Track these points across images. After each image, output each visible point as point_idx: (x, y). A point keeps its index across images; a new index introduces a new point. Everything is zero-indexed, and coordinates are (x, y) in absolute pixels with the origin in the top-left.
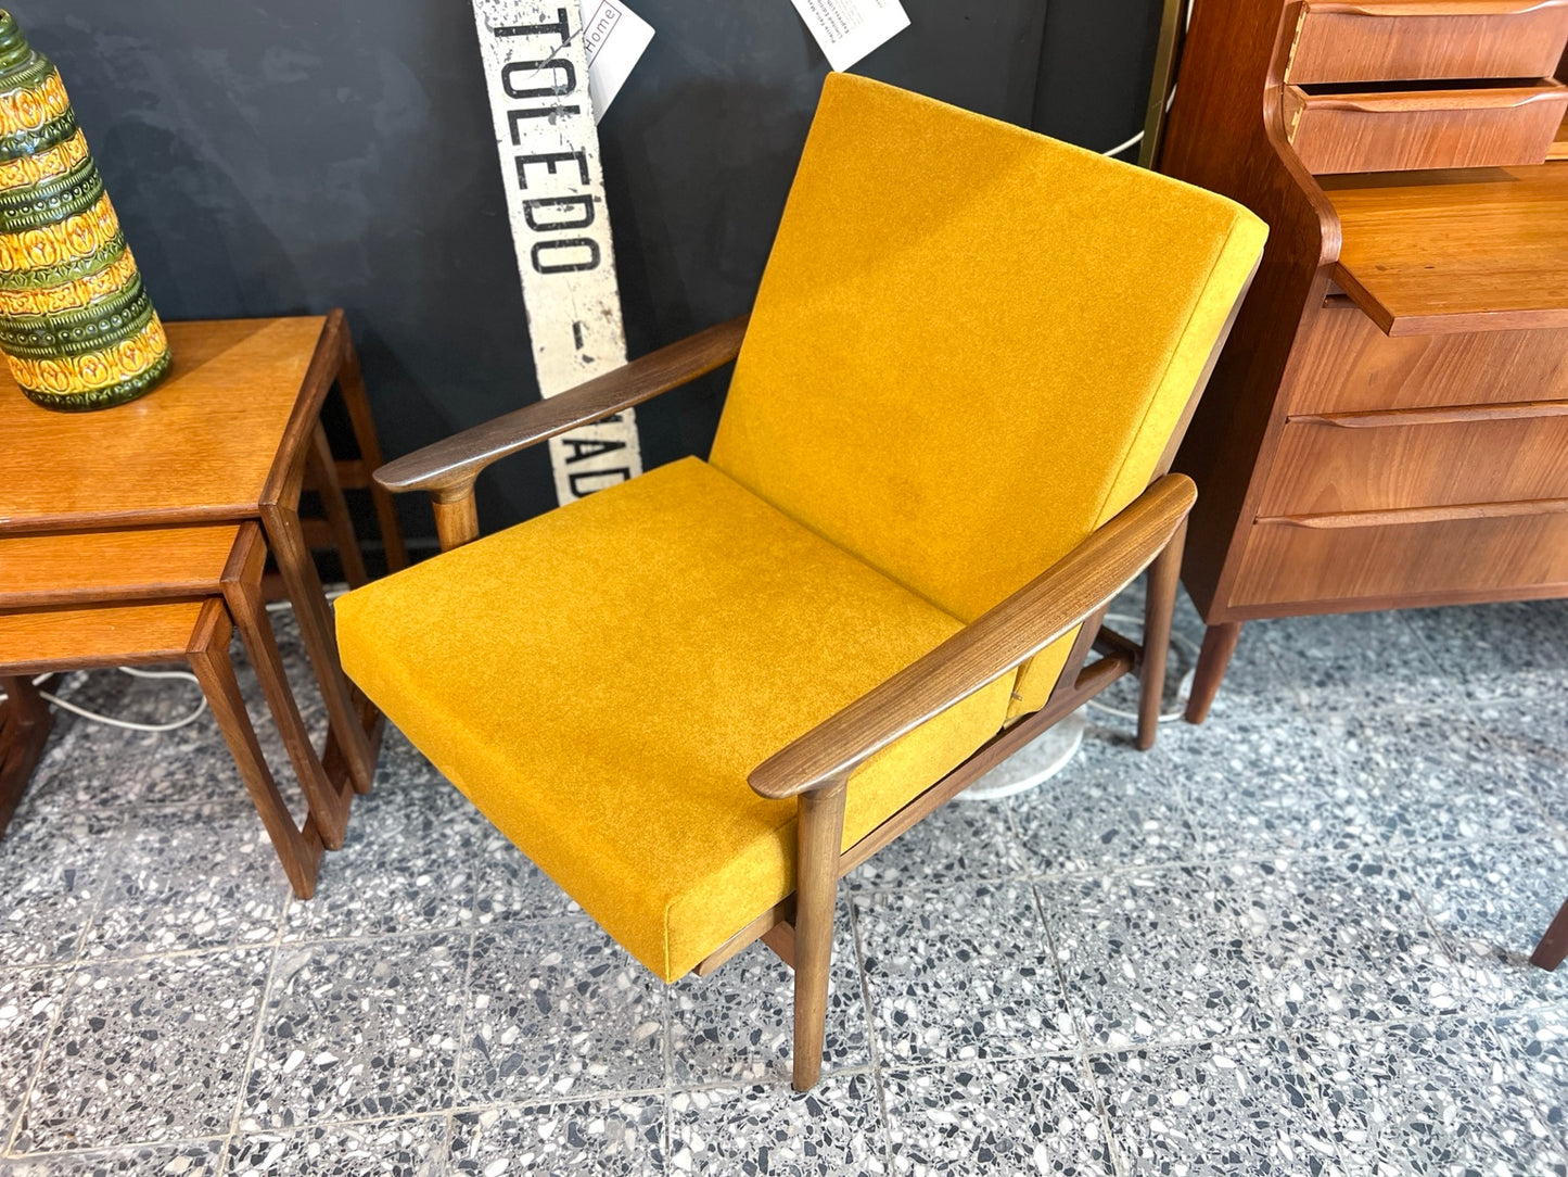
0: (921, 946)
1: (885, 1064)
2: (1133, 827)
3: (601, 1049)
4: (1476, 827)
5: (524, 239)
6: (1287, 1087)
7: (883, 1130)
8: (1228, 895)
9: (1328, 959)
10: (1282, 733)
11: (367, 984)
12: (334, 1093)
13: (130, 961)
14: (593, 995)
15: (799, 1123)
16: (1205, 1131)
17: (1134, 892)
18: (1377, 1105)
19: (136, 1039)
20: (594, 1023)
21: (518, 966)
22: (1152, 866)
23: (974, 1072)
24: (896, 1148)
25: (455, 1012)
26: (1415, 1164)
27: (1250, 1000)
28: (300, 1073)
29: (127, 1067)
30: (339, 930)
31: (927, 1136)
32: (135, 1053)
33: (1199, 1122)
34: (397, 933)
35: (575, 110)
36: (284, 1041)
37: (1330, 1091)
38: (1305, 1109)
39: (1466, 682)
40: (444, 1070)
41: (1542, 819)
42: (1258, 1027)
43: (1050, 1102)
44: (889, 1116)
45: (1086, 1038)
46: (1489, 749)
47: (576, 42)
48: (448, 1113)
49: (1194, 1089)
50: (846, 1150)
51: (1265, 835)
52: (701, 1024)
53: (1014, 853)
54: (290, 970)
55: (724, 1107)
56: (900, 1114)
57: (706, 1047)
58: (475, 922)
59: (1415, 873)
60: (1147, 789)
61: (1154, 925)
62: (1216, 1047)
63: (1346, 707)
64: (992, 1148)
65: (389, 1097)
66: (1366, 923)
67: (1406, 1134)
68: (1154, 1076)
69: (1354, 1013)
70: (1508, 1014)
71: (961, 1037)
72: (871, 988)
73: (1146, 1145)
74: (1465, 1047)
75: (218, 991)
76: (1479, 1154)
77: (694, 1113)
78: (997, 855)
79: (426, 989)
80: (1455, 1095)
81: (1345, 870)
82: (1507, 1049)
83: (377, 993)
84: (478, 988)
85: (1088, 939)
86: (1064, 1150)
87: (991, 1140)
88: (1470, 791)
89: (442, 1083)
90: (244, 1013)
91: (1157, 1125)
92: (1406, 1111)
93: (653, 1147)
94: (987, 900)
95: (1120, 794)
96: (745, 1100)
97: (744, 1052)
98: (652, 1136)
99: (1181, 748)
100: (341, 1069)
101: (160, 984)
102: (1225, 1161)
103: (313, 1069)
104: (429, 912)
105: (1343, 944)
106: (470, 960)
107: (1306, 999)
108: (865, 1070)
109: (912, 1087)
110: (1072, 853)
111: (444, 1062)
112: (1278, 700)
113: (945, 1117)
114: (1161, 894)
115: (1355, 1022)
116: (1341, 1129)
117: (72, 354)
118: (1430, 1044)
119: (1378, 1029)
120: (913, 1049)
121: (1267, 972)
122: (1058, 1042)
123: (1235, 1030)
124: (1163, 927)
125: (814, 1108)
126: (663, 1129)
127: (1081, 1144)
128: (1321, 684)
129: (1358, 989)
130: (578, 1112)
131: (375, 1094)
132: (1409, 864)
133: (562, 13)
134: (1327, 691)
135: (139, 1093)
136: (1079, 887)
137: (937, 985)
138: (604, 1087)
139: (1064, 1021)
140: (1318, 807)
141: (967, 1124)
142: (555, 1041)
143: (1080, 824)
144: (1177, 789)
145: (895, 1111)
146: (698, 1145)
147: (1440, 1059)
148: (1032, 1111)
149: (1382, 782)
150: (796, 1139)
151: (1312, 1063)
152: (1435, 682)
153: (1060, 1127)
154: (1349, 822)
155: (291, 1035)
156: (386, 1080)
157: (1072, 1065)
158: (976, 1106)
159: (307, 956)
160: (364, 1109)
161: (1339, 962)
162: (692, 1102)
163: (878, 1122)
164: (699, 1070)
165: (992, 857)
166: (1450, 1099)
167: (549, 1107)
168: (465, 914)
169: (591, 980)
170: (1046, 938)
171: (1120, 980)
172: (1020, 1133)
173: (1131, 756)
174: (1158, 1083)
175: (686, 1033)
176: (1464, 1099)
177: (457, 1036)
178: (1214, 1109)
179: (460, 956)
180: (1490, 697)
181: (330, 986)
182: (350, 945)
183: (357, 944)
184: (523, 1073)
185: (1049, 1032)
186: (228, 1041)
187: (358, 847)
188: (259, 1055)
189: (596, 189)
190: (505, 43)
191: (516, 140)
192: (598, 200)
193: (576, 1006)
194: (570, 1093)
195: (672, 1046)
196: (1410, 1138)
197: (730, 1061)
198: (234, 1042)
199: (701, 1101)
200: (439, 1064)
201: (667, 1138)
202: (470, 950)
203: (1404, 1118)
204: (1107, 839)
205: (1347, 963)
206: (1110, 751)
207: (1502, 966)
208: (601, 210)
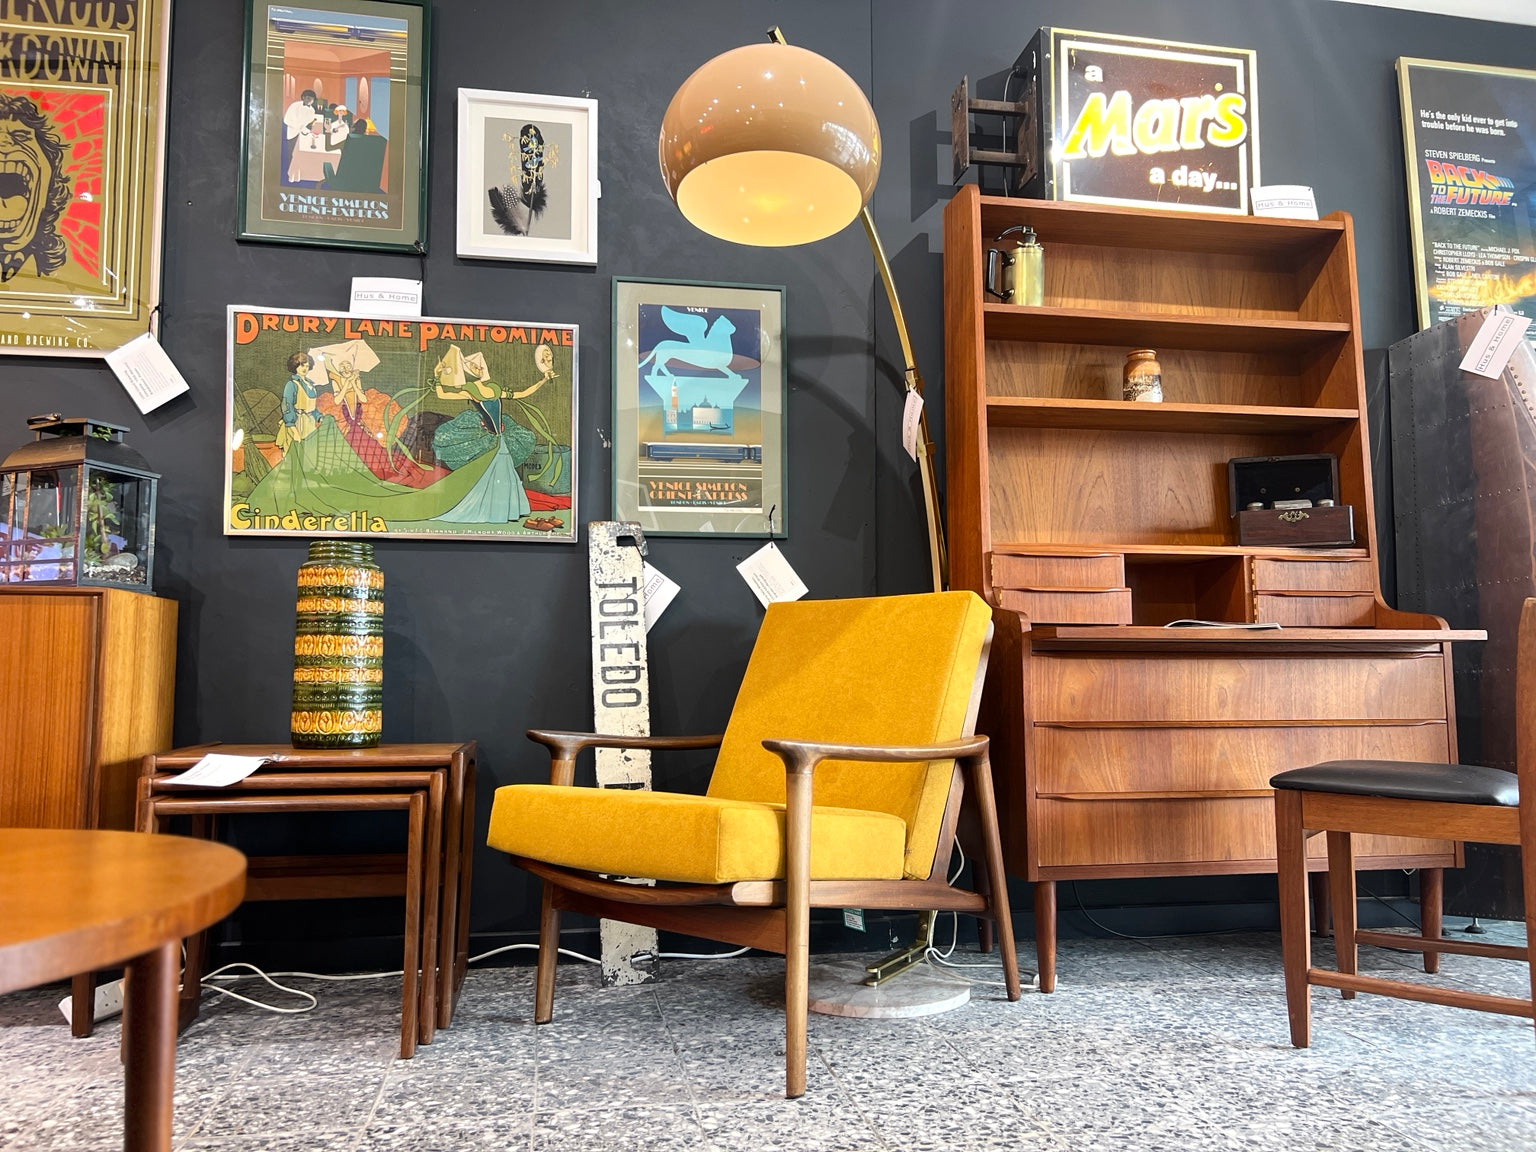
0: (870, 1058)
1: (852, 1090)
3: (641, 1094)
5: (599, 687)
7: (854, 1107)
11: (460, 1082)
12: (442, 1112)
14: (631, 1080)
15: (793, 1108)
16: (1083, 1099)
18: (1199, 1088)
19: (285, 1102)
20: (634, 1087)
21: (573, 1074)
22: (1028, 1032)
23: (916, 1090)
24: (866, 1111)
25: (529, 1087)
26: (1229, 1102)
27: (1105, 1064)
28: (414, 1108)
29: (279, 1110)
30: (434, 1068)
31: (887, 1108)
32: (285, 1106)
33: (1078, 1097)
34: (479, 1068)
35: (636, 623)
36: (400, 1100)
37: (1166, 1086)
38: (1150, 1091)
39: (1231, 978)
42: (1113, 1071)
43: (972, 1096)
44: (858, 1103)
45: (993, 1079)
47: (640, 593)
48: (531, 1114)
49: (1073, 1089)
50: (830, 1113)
51: (1105, 1021)
52: (714, 1085)
53: (930, 1031)
54: (399, 1080)
55: (737, 1106)
56: (866, 1103)
57: (720, 1091)
58: (538, 1063)
59: (1210, 1028)
60: (1019, 1012)
61: (1033, 1047)
62: (1085, 1077)
63: (1152, 986)
65: (486, 1112)
68: (1043, 1086)
71: (905, 1082)
72: (836, 1071)
73: (1043, 1104)
75: (345, 1087)
77: (716, 1108)
78: (918, 1032)
79: (505, 1082)
80: (1252, 1084)
81: (1162, 1028)
82: (1284, 1071)
83: (468, 1085)
84: (545, 1081)
85: (988, 1053)
86: (985, 1108)
87: (933, 1107)
89: (524, 1106)
90: (368, 1092)
91: (1049, 1099)
92: (1220, 1089)
94: (914, 1045)
95: (1000, 1014)
96: (752, 1104)
97: (748, 1091)
98: (686, 1115)
99: (1039, 1000)
100: (446, 1105)
101: (300, 1087)
102: (1098, 1106)
103: (425, 1106)
104: (502, 1061)
105: (1165, 1048)
106: (536, 1073)
107: (1144, 1063)
108: (838, 1093)
109: (872, 1096)
110: (971, 1030)
111: (525, 1101)
112: (1104, 986)
113: (898, 1102)
114: (1036, 1039)
115: (1178, 1067)
116: (1176, 1095)
117: (343, 709)
118: (1231, 1071)
119: (1195, 1069)
120: (871, 1086)
121: (1115, 1057)
122: (974, 1080)
123: (1097, 1073)
124: (1040, 1048)
125: (803, 1103)
126: (694, 1113)
127: (997, 1106)
128: (1133, 981)
129: (1178, 1059)
130: (629, 1110)
131: (474, 1111)
132: (1205, 1025)
133: (634, 579)
134: (1138, 983)
135: (290, 1117)
136: (978, 1039)
137: (883, 1069)
138: (647, 1103)
139: (976, 1075)
140: (1139, 1012)
141: (914, 1104)
142: (606, 1092)
143: (974, 1022)
144: (1039, 1011)
145: (862, 1102)
146: (721, 1116)
147: (1239, 1075)
148: (960, 1099)
150: (793, 1112)
151: (1152, 1079)
153: (981, 1102)
154: (1161, 1016)
155: (406, 1098)
156: (481, 1107)
157: (985, 1086)
158: (920, 1099)
159: (412, 1076)
160: (467, 1116)
161: (1163, 1052)
162: (713, 1106)
163: (850, 1105)
164: (716, 1097)
165: (915, 1033)
167: (607, 1110)
168: (530, 1061)
169: (629, 1076)
170: (958, 1053)
171: (1014, 1063)
172: (953, 1105)
174: (1047, 1088)
175: (703, 1088)
177: (532, 1094)
178: (1088, 1093)
179: (528, 1073)
181: (431, 1084)
182: (444, 1072)
183: (449, 1072)
184: (585, 1101)
185: (967, 1078)
186: (357, 1100)
187: (444, 1044)
188: (382, 1104)
189: (643, 663)
190: (603, 591)
191: (602, 637)
192: (643, 669)
193: (620, 1083)
194: (621, 1105)
195: (694, 1092)
197: (738, 1094)
198: (361, 1100)
199: (720, 1105)
200: (520, 1102)
201: (697, 1115)
204: (994, 1025)
208: (644, 674)
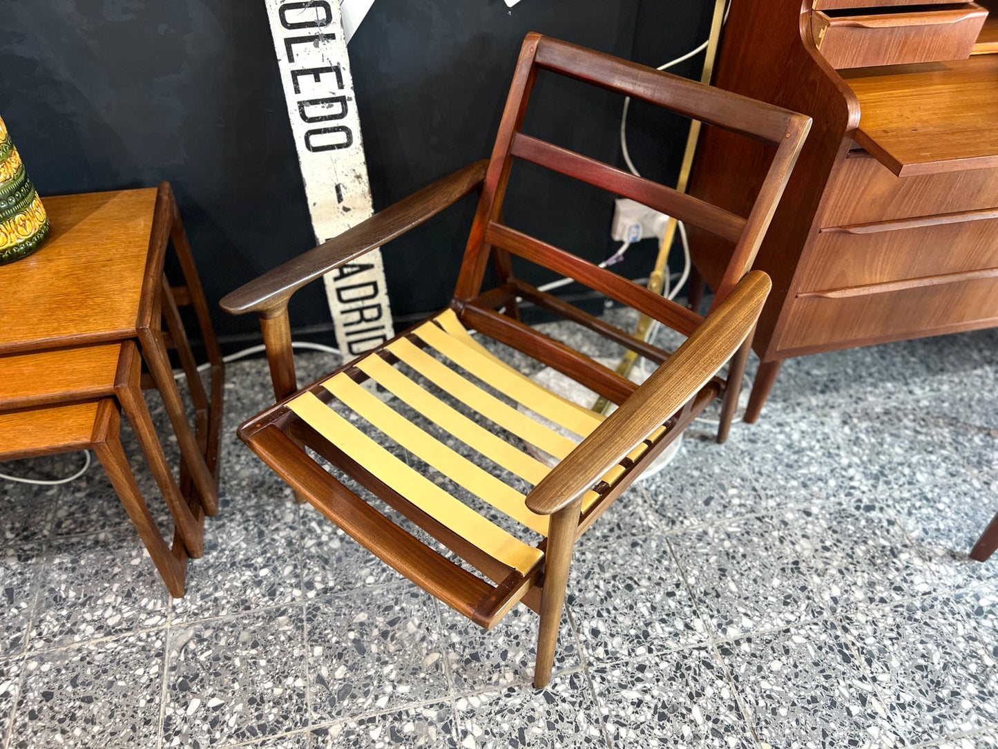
0: (602, 584)
1: (590, 664)
2: (722, 494)
3: (403, 675)
4: (926, 475)
5: (299, 128)
6: (839, 651)
7: (595, 708)
8: (786, 532)
9: (851, 567)
10: (804, 426)
11: (236, 647)
12: (225, 726)
13: (64, 649)
14: (392, 639)
15: (541, 709)
16: (794, 685)
17: (729, 536)
18: (893, 656)
19: (78, 703)
20: (396, 658)
21: (338, 624)
22: (738, 518)
23: (647, 663)
24: (606, 718)
25: (301, 660)
26: (920, 691)
27: (809, 598)
28: (199, 714)
29: (74, 724)
30: (211, 612)
31: (624, 708)
32: (79, 713)
33: (790, 680)
34: (252, 611)
35: (332, 36)
36: (184, 693)
37: (865, 651)
38: (851, 664)
39: (907, 384)
40: (299, 701)
41: (964, 467)
42: (816, 615)
43: (697, 677)
44: (598, 698)
45: (713, 633)
46: (927, 426)
48: (307, 730)
49: (784, 658)
50: (574, 724)
51: (803, 492)
52: (467, 651)
53: (651, 517)
54: (180, 643)
55: (491, 704)
56: (605, 696)
57: (473, 665)
58: (305, 597)
59: (895, 507)
60: (727, 468)
61: (744, 556)
62: (793, 630)
63: (840, 405)
64: (665, 711)
65: (264, 724)
66: (870, 542)
67: (913, 673)
68: (758, 653)
69: (872, 600)
70: (961, 591)
71: (636, 641)
72: (574, 615)
73: (760, 698)
74: (939, 614)
75: (131, 664)
76: (957, 681)
77: (472, 711)
78: (641, 519)
79: (278, 647)
80: (938, 645)
81: (853, 509)
82: (963, 613)
83: (244, 653)
84: (314, 642)
85: (705, 569)
86: (710, 707)
87: (664, 706)
88: (919, 453)
89: (299, 710)
90: (152, 677)
91: (764, 685)
92: (911, 659)
93: (448, 736)
94: (639, 549)
95: (711, 473)
96: (504, 698)
97: (498, 666)
98: (447, 729)
99: (744, 440)
100: (227, 708)
101: (89, 663)
102: (809, 702)
103: (208, 710)
104: (272, 593)
105: (859, 557)
106: (305, 623)
107: (842, 594)
108: (579, 670)
109: (609, 678)
110: (687, 514)
111: (298, 695)
112: (799, 404)
113: (633, 694)
114: (746, 535)
115: (873, 605)
116: (875, 674)
118: (918, 615)
119: (887, 609)
120: (607, 652)
121: (816, 579)
122: (697, 638)
123: (803, 618)
124: (750, 557)
125: (549, 698)
126: (453, 723)
127: (720, 702)
128: (823, 392)
129: (872, 584)
130: (395, 719)
131: (254, 723)
132: (890, 502)
134: (827, 396)
135: (86, 741)
136: (694, 536)
137: (615, 609)
138: (410, 700)
139: (697, 624)
140: (832, 471)
141: (648, 698)
142: (371, 672)
143: (689, 494)
144: (745, 466)
145: (601, 694)
146: (478, 732)
147: (926, 623)
148: (687, 685)
149: (867, 452)
150: (541, 720)
151: (851, 634)
152: (889, 385)
153: (706, 692)
154: (851, 479)
155: (189, 689)
156: (260, 712)
157: (707, 652)
158: (652, 685)
159: (191, 633)
160: (248, 734)
161: (858, 568)
162: (469, 704)
163: (591, 702)
164: (470, 681)
165: (638, 521)
166: (935, 648)
167: (375, 717)
168: (297, 592)
169: (390, 628)
170: (679, 571)
171: (729, 594)
172: (681, 700)
173: (714, 448)
174: (761, 657)
175: (458, 657)
176: (943, 647)
177: (304, 677)
178: (798, 670)
179: (297, 621)
180: (922, 393)
181: (210, 652)
182: (220, 622)
183: (225, 621)
184: (354, 697)
185: (690, 632)
186: (144, 697)
187: (215, 554)
188: (168, 705)
189: (348, 92)
192: (350, 99)
193: (382, 648)
194: (387, 707)
195: (450, 668)
196: (916, 675)
197: (490, 673)
198: (148, 698)
199: (475, 702)
200: (295, 697)
201: (457, 729)
202: (304, 617)
203: (911, 663)
204: (707, 503)
205: (863, 569)
206: (701, 445)
207: (954, 562)
208: (352, 106)
